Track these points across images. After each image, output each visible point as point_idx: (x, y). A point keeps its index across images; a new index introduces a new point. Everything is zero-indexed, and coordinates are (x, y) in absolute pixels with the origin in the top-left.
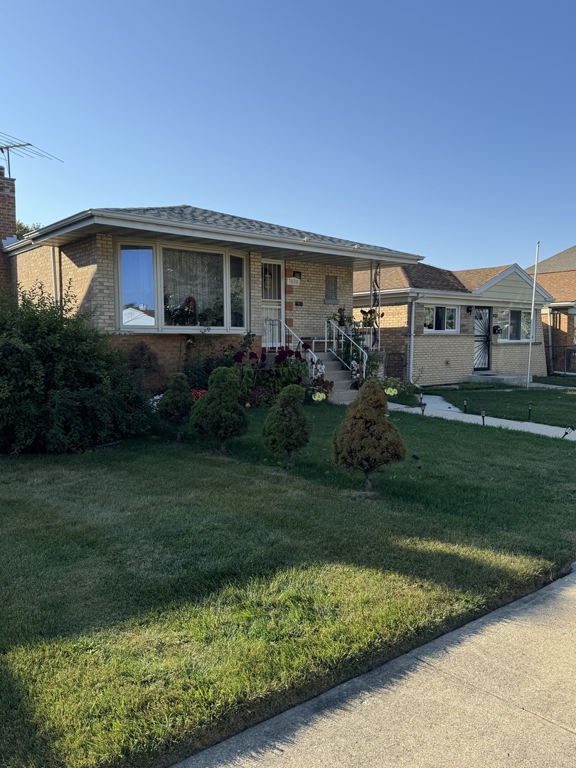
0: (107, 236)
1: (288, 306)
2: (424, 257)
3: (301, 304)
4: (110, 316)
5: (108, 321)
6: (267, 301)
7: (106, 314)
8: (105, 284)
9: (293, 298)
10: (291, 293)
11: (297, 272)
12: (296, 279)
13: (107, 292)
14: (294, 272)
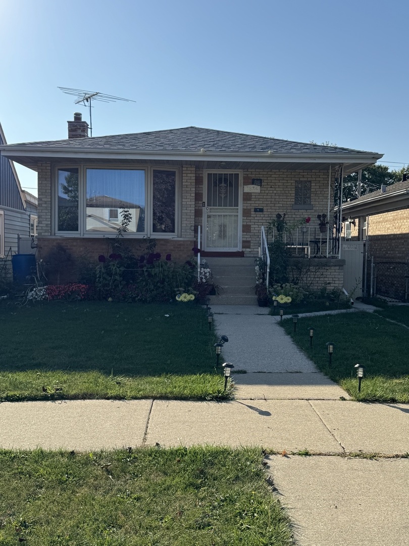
0: (46, 163)
1: (246, 213)
2: (383, 155)
3: (261, 210)
4: (46, 224)
5: (45, 228)
6: (217, 209)
7: (43, 222)
8: (43, 200)
9: (252, 205)
10: (250, 200)
11: (257, 180)
12: (255, 186)
13: (45, 205)
14: (253, 180)
